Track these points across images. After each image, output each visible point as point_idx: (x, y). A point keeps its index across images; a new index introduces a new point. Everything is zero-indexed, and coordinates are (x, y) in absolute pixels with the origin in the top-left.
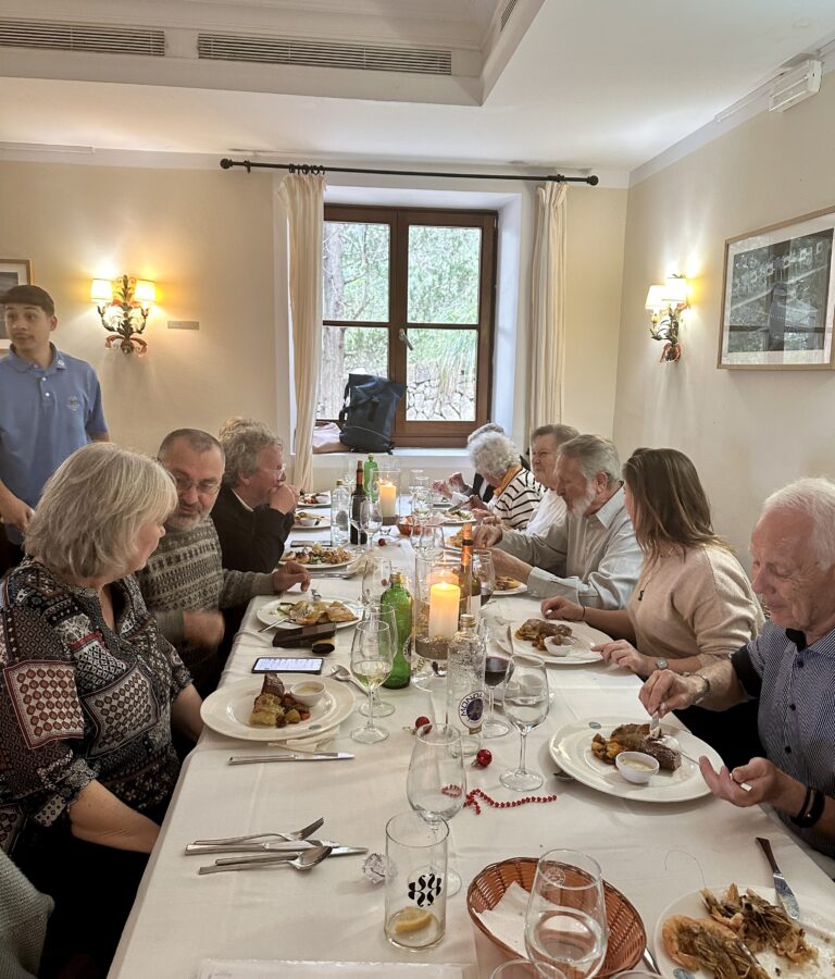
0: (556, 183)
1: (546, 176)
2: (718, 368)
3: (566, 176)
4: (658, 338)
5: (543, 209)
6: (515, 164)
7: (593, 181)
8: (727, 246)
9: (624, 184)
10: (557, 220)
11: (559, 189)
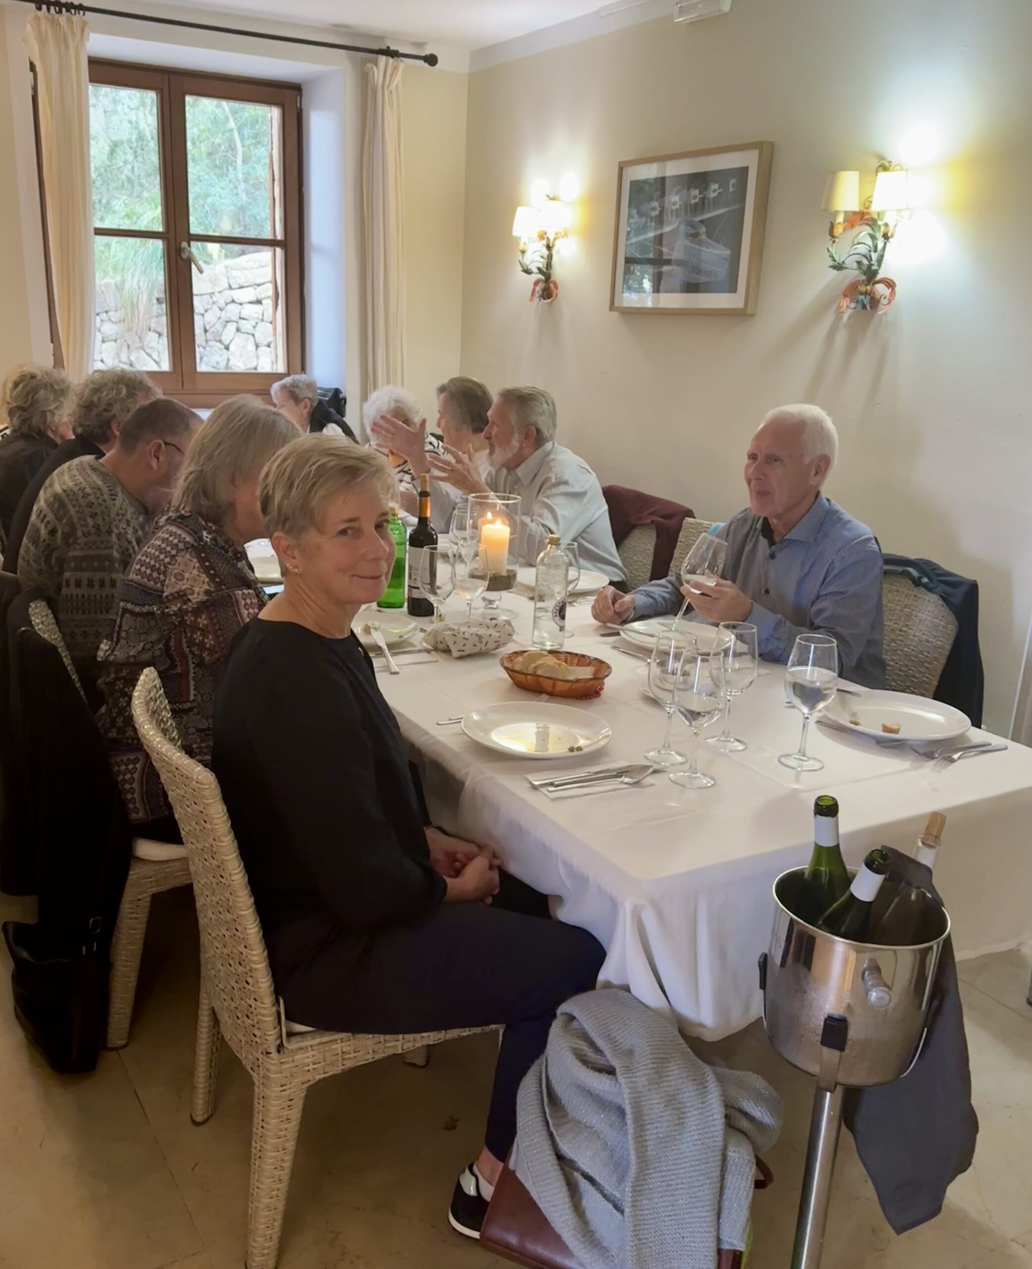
0: (391, 60)
1: (377, 48)
2: (611, 310)
3: (401, 51)
4: (528, 272)
5: (375, 93)
6: (337, 28)
7: (431, 60)
8: (621, 169)
9: (464, 68)
10: (392, 107)
11: (395, 68)
